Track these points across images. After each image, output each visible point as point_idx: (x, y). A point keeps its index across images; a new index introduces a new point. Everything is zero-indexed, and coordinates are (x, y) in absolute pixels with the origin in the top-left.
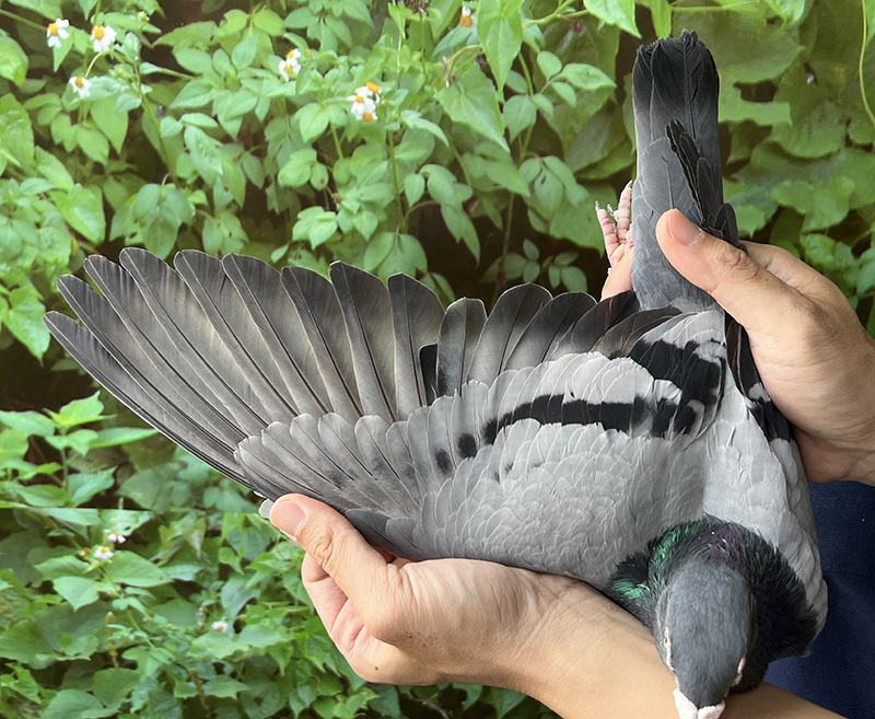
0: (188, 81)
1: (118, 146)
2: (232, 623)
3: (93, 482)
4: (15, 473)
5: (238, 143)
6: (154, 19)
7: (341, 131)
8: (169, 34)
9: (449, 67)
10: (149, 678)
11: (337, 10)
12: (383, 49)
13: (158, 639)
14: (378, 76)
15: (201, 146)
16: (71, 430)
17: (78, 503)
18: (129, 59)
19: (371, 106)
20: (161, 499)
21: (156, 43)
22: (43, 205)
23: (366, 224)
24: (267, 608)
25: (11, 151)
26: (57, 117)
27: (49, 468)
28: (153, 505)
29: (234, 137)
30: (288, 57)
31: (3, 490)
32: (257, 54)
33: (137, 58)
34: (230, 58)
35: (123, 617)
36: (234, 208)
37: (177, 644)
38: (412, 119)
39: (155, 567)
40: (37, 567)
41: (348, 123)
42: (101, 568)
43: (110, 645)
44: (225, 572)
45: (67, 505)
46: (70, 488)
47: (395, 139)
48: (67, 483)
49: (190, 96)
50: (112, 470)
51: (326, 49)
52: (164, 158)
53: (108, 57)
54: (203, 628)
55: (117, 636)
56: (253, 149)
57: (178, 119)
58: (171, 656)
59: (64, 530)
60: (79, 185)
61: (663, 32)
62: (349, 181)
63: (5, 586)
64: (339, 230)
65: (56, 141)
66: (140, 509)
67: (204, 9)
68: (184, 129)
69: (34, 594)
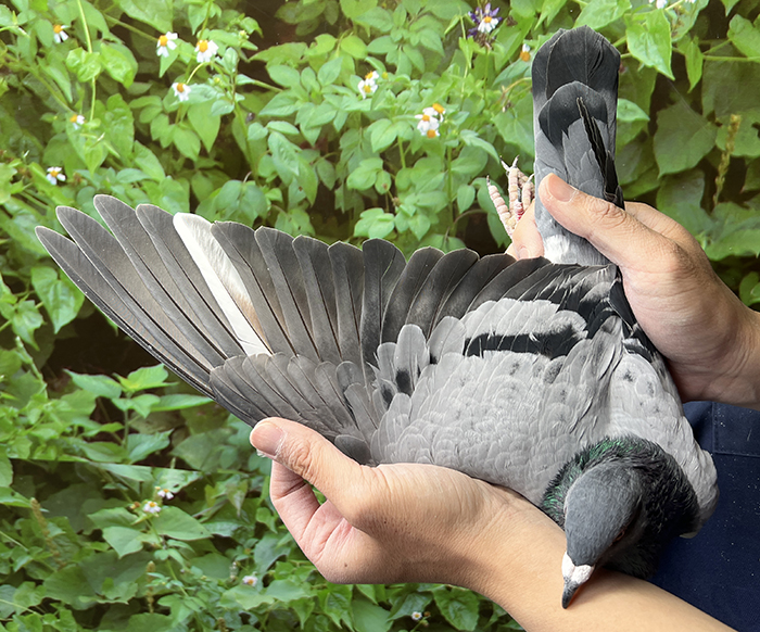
0: (277, 93)
1: (209, 146)
2: (261, 577)
3: (149, 442)
4: (81, 430)
5: (315, 149)
6: (253, 38)
7: (406, 144)
8: (265, 51)
9: (507, 95)
10: (180, 624)
11: (415, 40)
12: (451, 75)
13: (193, 588)
14: (444, 99)
15: (282, 150)
16: (137, 394)
17: (134, 460)
18: (229, 72)
19: (435, 124)
20: (210, 461)
21: (252, 58)
22: (136, 192)
23: (420, 226)
24: (295, 565)
25: (112, 144)
26: (157, 116)
27: (112, 427)
28: (202, 466)
29: (313, 144)
30: (367, 77)
31: (68, 445)
32: (341, 74)
33: (234, 70)
34: (316, 75)
35: (161, 566)
36: (306, 205)
37: (209, 595)
38: (470, 138)
39: (197, 523)
40: (89, 516)
41: (414, 138)
42: (148, 520)
43: (148, 591)
44: (261, 531)
45: (124, 462)
46: (129, 447)
47: (453, 154)
48: (127, 441)
49: (278, 106)
50: (169, 432)
51: (401, 73)
52: (248, 159)
53: (208, 68)
54: (234, 581)
55: (155, 584)
56: (328, 155)
57: (264, 125)
58: (202, 605)
59: (119, 485)
60: (169, 177)
61: (694, 77)
62: (409, 188)
63: (59, 531)
64: (395, 230)
65: (154, 138)
66: (189, 469)
67: (298, 32)
68: (269, 134)
69: (84, 540)
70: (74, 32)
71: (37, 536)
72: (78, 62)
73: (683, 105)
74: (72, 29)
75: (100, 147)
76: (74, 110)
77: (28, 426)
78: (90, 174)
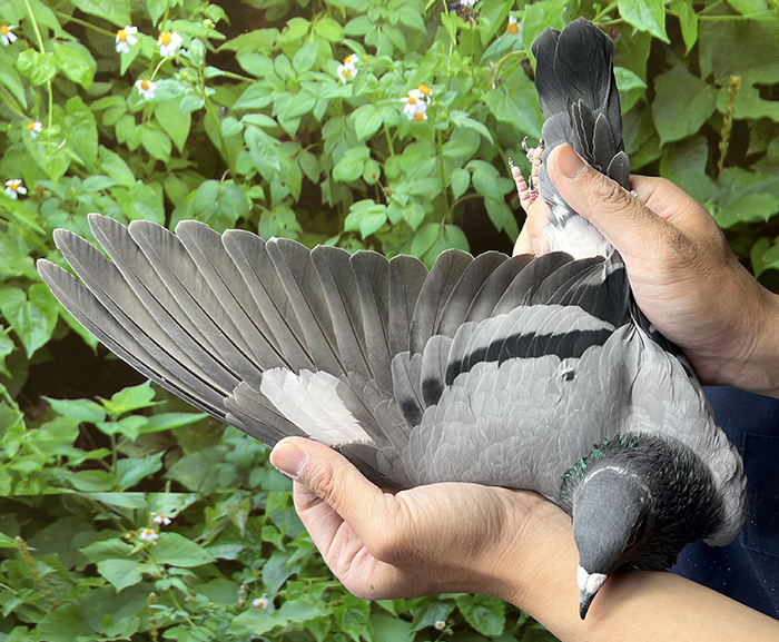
0: (251, 84)
1: (181, 146)
2: (272, 599)
3: (140, 466)
4: (65, 459)
5: (296, 141)
6: (220, 26)
7: (393, 130)
8: (234, 40)
9: (496, 71)
11: (394, 18)
12: (435, 54)
13: (199, 618)
14: (429, 80)
15: (260, 144)
16: (123, 416)
17: (125, 487)
18: (196, 65)
19: (422, 107)
20: (207, 480)
21: (220, 48)
22: (105, 201)
23: (414, 215)
24: (307, 584)
25: (75, 150)
26: (121, 118)
27: (98, 454)
28: (200, 487)
29: (293, 136)
30: (346, 61)
31: (52, 476)
32: (317, 59)
33: (201, 62)
34: (291, 62)
35: (163, 597)
36: (290, 202)
37: (218, 622)
38: (460, 119)
39: (199, 547)
40: (81, 550)
41: (400, 123)
42: (145, 549)
43: (151, 625)
44: (268, 550)
45: (115, 489)
46: (118, 472)
47: (444, 137)
48: (116, 467)
49: (252, 98)
50: (161, 454)
51: (382, 54)
52: (224, 156)
53: (173, 62)
54: (243, 605)
55: (158, 616)
56: (310, 147)
57: (239, 119)
58: (211, 634)
59: (111, 514)
60: (140, 182)
61: (690, 38)
62: (399, 176)
63: (49, 570)
64: (388, 221)
65: (120, 141)
66: (186, 491)
67: (269, 17)
68: (245, 129)
69: (77, 577)
70: (23, 32)
71: (26, 576)
72: (29, 65)
73: (680, 68)
74: (20, 29)
75: (61, 156)
76: (31, 117)
77: (7, 460)
78: (53, 185)
